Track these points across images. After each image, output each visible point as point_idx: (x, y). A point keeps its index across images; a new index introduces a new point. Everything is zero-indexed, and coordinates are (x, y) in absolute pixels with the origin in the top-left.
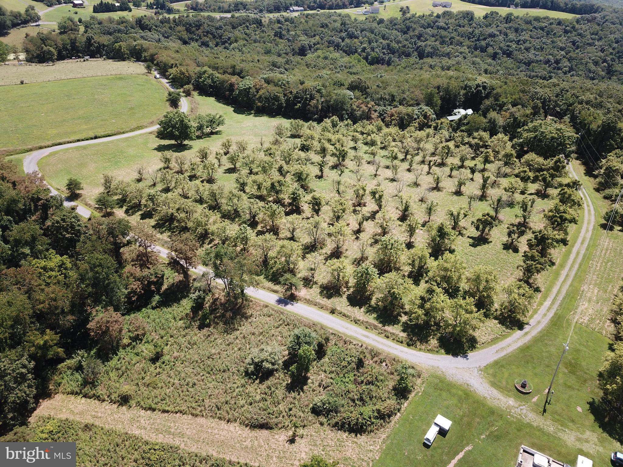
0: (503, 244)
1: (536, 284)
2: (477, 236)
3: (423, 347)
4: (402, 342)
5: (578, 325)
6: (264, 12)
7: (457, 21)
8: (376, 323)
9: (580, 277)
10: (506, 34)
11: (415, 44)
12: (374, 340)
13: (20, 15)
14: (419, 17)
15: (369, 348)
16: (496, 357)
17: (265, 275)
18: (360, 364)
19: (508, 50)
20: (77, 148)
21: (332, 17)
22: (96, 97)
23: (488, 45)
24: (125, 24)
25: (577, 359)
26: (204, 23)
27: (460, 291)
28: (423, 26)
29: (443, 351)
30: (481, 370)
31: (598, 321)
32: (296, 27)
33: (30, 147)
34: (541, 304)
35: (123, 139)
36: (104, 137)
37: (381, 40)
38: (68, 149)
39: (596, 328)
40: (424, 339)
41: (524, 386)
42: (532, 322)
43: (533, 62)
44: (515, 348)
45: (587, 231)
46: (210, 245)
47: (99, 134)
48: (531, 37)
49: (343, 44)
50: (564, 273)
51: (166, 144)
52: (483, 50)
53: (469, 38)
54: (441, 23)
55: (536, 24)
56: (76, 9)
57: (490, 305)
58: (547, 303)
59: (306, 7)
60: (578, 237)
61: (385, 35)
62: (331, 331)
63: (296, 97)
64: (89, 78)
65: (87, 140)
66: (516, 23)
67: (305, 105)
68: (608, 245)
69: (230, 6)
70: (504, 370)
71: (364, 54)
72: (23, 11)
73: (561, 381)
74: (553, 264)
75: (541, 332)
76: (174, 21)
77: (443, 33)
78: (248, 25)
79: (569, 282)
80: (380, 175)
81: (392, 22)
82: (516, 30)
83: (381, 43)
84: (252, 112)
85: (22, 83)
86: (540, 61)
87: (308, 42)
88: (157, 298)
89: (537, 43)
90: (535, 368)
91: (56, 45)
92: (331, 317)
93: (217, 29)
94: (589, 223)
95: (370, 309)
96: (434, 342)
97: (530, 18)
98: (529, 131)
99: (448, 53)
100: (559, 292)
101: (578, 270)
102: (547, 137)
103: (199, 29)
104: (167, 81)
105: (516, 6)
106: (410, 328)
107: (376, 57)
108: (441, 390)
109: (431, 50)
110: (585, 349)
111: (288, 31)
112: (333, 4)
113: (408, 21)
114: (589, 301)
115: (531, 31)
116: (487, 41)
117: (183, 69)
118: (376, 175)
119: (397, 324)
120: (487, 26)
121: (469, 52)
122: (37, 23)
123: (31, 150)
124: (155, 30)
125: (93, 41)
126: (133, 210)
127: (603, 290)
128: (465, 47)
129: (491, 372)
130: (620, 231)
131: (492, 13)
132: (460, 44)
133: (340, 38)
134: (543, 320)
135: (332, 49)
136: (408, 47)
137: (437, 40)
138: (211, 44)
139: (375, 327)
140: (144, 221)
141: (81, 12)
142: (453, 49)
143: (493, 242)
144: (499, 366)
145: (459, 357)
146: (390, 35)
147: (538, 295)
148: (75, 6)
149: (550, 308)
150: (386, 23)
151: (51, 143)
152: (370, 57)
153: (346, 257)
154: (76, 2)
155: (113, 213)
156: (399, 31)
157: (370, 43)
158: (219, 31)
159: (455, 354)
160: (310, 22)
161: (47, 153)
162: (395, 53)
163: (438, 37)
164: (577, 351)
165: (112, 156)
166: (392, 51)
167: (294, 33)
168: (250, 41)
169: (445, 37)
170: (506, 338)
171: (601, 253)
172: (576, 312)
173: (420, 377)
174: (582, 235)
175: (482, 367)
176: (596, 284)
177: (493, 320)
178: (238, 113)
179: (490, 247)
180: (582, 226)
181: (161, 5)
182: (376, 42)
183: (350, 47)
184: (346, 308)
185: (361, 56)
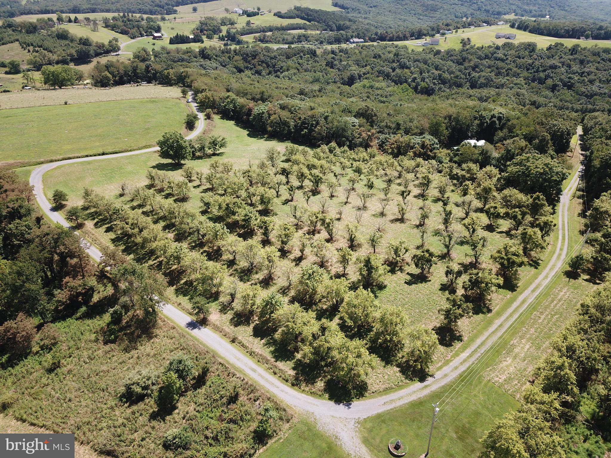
0: (441, 284)
1: (459, 332)
2: (417, 273)
3: (307, 389)
4: (287, 381)
5: (490, 383)
6: (324, 44)
7: (518, 53)
8: (269, 357)
9: (514, 331)
10: (569, 66)
11: (469, 75)
12: (260, 375)
13: (103, 45)
14: (478, 48)
15: (250, 382)
16: (381, 410)
17: (191, 296)
18: (233, 399)
19: (569, 82)
20: (82, 163)
21: (388, 48)
22: (121, 117)
23: (547, 77)
24: (189, 54)
25: (474, 423)
26: (260, 53)
27: (372, 331)
28: (480, 58)
29: (327, 396)
30: (358, 423)
31: (516, 382)
32: (349, 57)
33: (42, 160)
34: (457, 355)
35: (126, 156)
36: (111, 154)
37: (434, 71)
38: (74, 164)
39: (510, 390)
40: (311, 380)
41: (397, 447)
42: (438, 375)
43: (595, 95)
44: (406, 401)
45: (546, 277)
46: (154, 262)
47: (106, 151)
48: (597, 69)
49: (393, 74)
50: (498, 322)
51: (165, 163)
52: (542, 82)
53: (528, 70)
54: (500, 55)
55: (604, 56)
56: (155, 41)
57: (398, 351)
58: (464, 355)
59: (367, 38)
60: (531, 283)
61: (438, 66)
62: (220, 360)
63: (303, 123)
64: (125, 101)
65: (95, 155)
66: (582, 55)
67: (311, 131)
68: (564, 295)
69: (294, 37)
70: (384, 425)
71: (414, 84)
72: (106, 43)
73: (444, 448)
74: (489, 311)
75: (443, 387)
76: (235, 51)
77: (500, 64)
78: (302, 55)
79: (499, 334)
80: (350, 203)
81: (449, 53)
82: (582, 62)
83: (433, 73)
84: (266, 136)
85: (66, 103)
86: (605, 94)
87: (358, 72)
88: (84, 309)
89: (602, 75)
90: (419, 428)
91: (118, 71)
92: (229, 345)
93: (272, 58)
94: (551, 269)
95: (271, 341)
96: (320, 384)
97: (599, 50)
98: (516, 164)
99: (503, 84)
100: (483, 343)
101: (516, 320)
102: (532, 171)
103: (255, 58)
104: (196, 105)
105: (587, 37)
106: (302, 366)
107: (425, 87)
108: (305, 439)
109: (484, 81)
110: (487, 413)
111: (341, 61)
112: (393, 36)
113: (464, 53)
114: (515, 358)
115: (599, 63)
116: (546, 73)
117: (209, 94)
118: (346, 203)
119: (290, 361)
120: (549, 58)
121: (526, 84)
122: (117, 53)
123: (42, 163)
124: (215, 59)
125: (150, 68)
126: (102, 223)
127: (536, 346)
128: (522, 79)
129: (368, 427)
130: (586, 280)
131: (557, 45)
132: (517, 75)
133: (391, 68)
134: (452, 373)
135: (381, 78)
136: (461, 78)
137: (492, 71)
138: (264, 73)
139: (267, 362)
140: (107, 234)
141: (159, 43)
142: (508, 80)
143: (432, 281)
144: (380, 420)
145: (341, 404)
146: (444, 66)
147: (457, 345)
148: (155, 38)
149: (465, 361)
150: (442, 54)
151: (62, 157)
152: (419, 87)
153: (275, 284)
154: (156, 35)
155: (84, 224)
156: (454, 62)
157: (421, 74)
158: (273, 61)
159: (338, 401)
160: (364, 53)
161: (55, 166)
162: (446, 83)
163: (494, 68)
164: (477, 414)
165: (110, 171)
166: (443, 82)
167: (346, 63)
168: (301, 70)
169: (501, 68)
170: (401, 389)
171: (551, 303)
172: (494, 368)
173: (288, 422)
174: (537, 281)
175: (361, 419)
176: (530, 339)
177: (395, 367)
178: (251, 137)
179: (426, 287)
180: (542, 271)
181: (231, 38)
182: (428, 73)
183: (400, 77)
184: (247, 338)
185: (410, 86)
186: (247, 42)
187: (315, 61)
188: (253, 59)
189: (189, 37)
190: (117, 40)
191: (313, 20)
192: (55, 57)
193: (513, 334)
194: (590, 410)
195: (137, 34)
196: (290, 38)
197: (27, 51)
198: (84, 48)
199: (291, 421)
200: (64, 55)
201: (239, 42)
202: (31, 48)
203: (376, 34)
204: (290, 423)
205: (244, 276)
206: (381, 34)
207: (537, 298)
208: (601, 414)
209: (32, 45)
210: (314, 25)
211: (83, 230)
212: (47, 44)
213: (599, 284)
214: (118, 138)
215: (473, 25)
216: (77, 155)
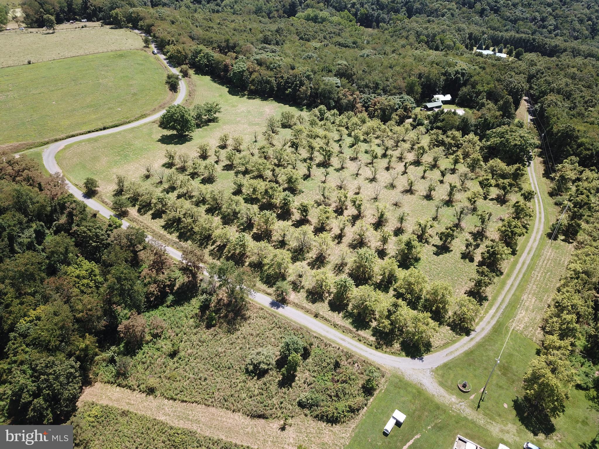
0: (461, 253)
3: (388, 350)
4: (371, 345)
5: (514, 332)
8: (351, 327)
9: (521, 288)
12: (349, 343)
15: (345, 350)
16: (446, 360)
17: (260, 277)
19: (496, 6)
25: (510, 362)
27: (421, 298)
29: (404, 354)
30: (432, 371)
31: (531, 329)
34: (487, 312)
35: (129, 129)
36: (112, 127)
38: (81, 142)
39: (528, 335)
40: (389, 344)
41: (464, 386)
42: (478, 329)
44: (461, 352)
45: (535, 240)
51: (168, 134)
57: (445, 313)
58: (492, 311)
60: (526, 247)
62: (315, 335)
63: (287, 82)
65: (97, 131)
67: (295, 90)
68: (550, 255)
70: (451, 371)
71: (354, 10)
73: (495, 382)
74: (502, 273)
79: (512, 292)
80: (361, 175)
84: (246, 92)
85: (29, 63)
86: (527, 19)
88: (171, 297)
90: (475, 370)
92: (314, 320)
94: (537, 232)
95: (347, 314)
100: (503, 301)
101: (522, 279)
104: (164, 57)
106: (378, 332)
107: (365, 14)
110: (517, 354)
114: (527, 310)
117: (180, 47)
118: (357, 174)
119: (368, 329)
123: (48, 143)
125: (89, 4)
126: (145, 209)
127: (539, 299)
129: (440, 373)
139: (351, 332)
140: (155, 220)
143: (454, 251)
144: (447, 368)
145: (416, 359)
147: (486, 304)
153: (329, 262)
155: (128, 211)
161: (62, 147)
164: (511, 355)
170: (456, 342)
172: (514, 320)
174: (529, 244)
175: (434, 368)
176: (534, 294)
177: (446, 326)
178: (233, 95)
179: (450, 256)
180: (531, 235)
184: (327, 313)
185: (349, 12)
193: (522, 292)
194: (582, 344)
199: (385, 376)
204: (385, 378)
205: (298, 255)
207: (532, 260)
208: (589, 346)
213: (572, 243)
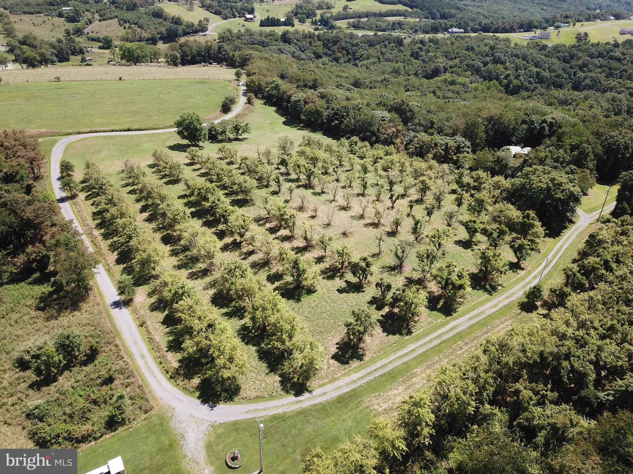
0: (373, 297)
1: (364, 350)
2: (354, 282)
3: (181, 384)
4: (168, 372)
5: (367, 410)
8: (164, 346)
12: (146, 362)
13: (193, 25)
14: (592, 45)
18: (108, 381)
20: (105, 137)
21: (486, 40)
22: (161, 95)
26: (342, 39)
28: (592, 56)
29: (197, 394)
30: (212, 426)
32: (438, 48)
33: (71, 131)
34: (348, 374)
36: (136, 130)
37: (533, 68)
40: (189, 375)
41: (234, 459)
42: (317, 392)
44: (270, 414)
45: (496, 305)
47: (132, 127)
49: (483, 69)
50: (412, 347)
54: (617, 54)
56: (246, 23)
58: (356, 376)
59: (469, 29)
60: (474, 310)
61: (539, 62)
63: (335, 114)
64: (176, 80)
65: (120, 131)
67: (341, 122)
69: (389, 24)
72: (196, 23)
74: (409, 333)
75: (316, 405)
76: (318, 36)
77: (614, 64)
78: (387, 43)
81: (557, 49)
83: (530, 71)
84: (301, 125)
85: (120, 79)
87: (444, 64)
88: (37, 275)
91: (190, 51)
92: (135, 329)
93: (353, 45)
94: (507, 297)
96: (196, 381)
100: (382, 367)
102: (534, 186)
103: (336, 44)
104: (245, 88)
106: (189, 360)
107: (518, 86)
108: (153, 433)
111: (428, 51)
112: (499, 27)
113: (574, 49)
114: (409, 387)
117: (257, 78)
119: (181, 353)
122: (205, 33)
123: (70, 134)
124: (295, 43)
125: (222, 49)
130: (542, 315)
133: (483, 62)
134: (332, 393)
135: (469, 73)
137: (603, 72)
138: (342, 61)
139: (159, 350)
140: (92, 207)
141: (249, 25)
142: (620, 83)
143: (365, 292)
144: (234, 427)
145: (206, 405)
146: (545, 63)
147: (355, 364)
148: (246, 20)
149: (354, 382)
150: (548, 49)
151: (89, 129)
152: (511, 86)
153: (212, 275)
154: (248, 16)
155: (78, 195)
156: (559, 59)
157: (517, 70)
158: (354, 48)
159: (204, 402)
160: (457, 44)
161: (80, 138)
162: (545, 83)
163: (606, 69)
165: (127, 147)
166: (541, 80)
167: (433, 54)
168: (382, 59)
169: (615, 69)
170: (273, 400)
171: (483, 335)
172: (380, 395)
173: (146, 413)
174: (482, 309)
175: (217, 423)
177: (277, 376)
178: (286, 125)
179: (355, 297)
180: (495, 299)
181: (325, 22)
182: (525, 70)
183: (490, 73)
184: (155, 324)
185: (500, 83)
186: (340, 28)
187: (400, 51)
188: (333, 45)
189: (280, 20)
190: (207, 20)
191: (416, 7)
192: (145, 35)
193: (420, 363)
195: (229, 15)
196: (384, 25)
197: (123, 27)
198: (174, 26)
199: (150, 412)
200: (154, 33)
201: (332, 27)
202: (127, 25)
203: (480, 25)
204: (147, 415)
205: (191, 263)
206: (485, 24)
207: (470, 327)
209: (129, 22)
210: (415, 13)
211: (74, 201)
212: (142, 21)
214: (149, 116)
215: (599, 18)
216: (103, 129)
